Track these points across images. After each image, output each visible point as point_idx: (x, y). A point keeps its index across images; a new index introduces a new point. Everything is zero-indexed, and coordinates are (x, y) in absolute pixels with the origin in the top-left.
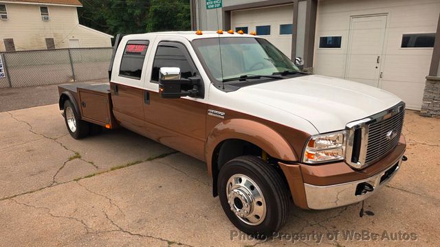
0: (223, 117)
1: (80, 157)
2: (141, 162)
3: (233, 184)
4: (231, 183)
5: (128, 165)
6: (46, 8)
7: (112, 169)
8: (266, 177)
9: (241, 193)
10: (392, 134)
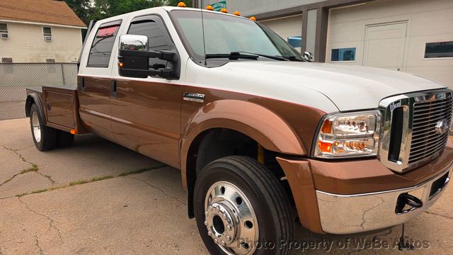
0: (202, 101)
1: (36, 170)
2: (110, 177)
3: (214, 196)
4: (211, 196)
5: (94, 180)
6: (49, 29)
7: (71, 184)
8: (258, 183)
9: (222, 209)
10: (443, 126)
